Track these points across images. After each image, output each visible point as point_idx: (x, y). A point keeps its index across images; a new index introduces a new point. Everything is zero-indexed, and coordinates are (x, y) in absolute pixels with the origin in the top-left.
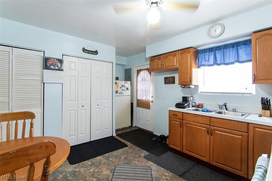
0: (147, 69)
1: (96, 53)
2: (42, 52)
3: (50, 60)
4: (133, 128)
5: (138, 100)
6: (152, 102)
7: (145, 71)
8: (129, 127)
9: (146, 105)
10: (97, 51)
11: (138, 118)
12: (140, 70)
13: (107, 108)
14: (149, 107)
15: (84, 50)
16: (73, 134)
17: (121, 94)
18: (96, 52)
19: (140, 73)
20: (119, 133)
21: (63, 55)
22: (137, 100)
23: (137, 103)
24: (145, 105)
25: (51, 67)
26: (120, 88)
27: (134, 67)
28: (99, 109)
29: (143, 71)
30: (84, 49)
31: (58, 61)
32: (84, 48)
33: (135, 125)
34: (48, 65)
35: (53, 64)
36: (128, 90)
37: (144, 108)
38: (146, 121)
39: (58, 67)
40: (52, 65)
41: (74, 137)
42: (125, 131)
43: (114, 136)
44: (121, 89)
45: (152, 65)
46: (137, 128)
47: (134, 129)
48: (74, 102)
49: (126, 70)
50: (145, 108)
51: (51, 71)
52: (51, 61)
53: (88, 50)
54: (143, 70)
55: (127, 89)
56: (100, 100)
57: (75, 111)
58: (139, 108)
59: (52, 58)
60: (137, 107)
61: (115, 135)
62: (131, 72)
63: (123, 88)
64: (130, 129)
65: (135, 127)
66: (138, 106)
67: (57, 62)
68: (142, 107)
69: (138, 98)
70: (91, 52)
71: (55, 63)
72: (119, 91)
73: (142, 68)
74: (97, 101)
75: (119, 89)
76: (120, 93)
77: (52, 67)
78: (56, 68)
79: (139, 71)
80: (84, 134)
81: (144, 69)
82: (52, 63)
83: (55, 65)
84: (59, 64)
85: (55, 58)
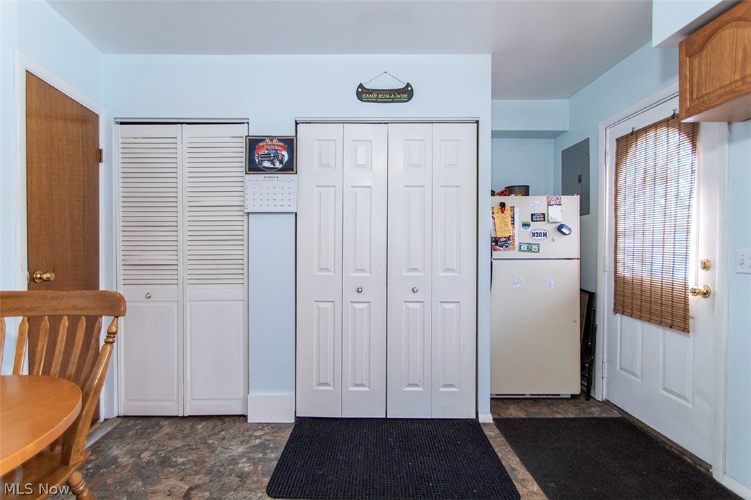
0: (671, 121)
1: (406, 93)
2: (243, 123)
3: (261, 144)
4: (594, 409)
5: (619, 282)
6: (706, 294)
7: (662, 132)
8: (573, 396)
9: (667, 309)
10: (408, 85)
11: (621, 368)
12: (632, 134)
13: (453, 306)
14: (686, 318)
15: (363, 93)
16: (330, 381)
17: (529, 250)
18: (404, 93)
19: (632, 151)
20: (514, 416)
21: (297, 124)
22: (615, 281)
23: (615, 294)
24: (656, 307)
25: (264, 164)
26: (524, 225)
27: (602, 128)
28: (420, 304)
29: (651, 134)
30: (360, 90)
31: (282, 144)
32: (361, 86)
33: (605, 397)
34: (257, 160)
35: (270, 154)
36: (565, 234)
37: (650, 321)
38: (666, 389)
39: (281, 162)
40: (267, 157)
41: (331, 388)
42: (545, 412)
43: (481, 420)
44: (530, 230)
45: (695, 80)
46: (616, 414)
47: (596, 412)
48: (332, 274)
49: (567, 154)
50: (660, 323)
51: (265, 177)
52: (263, 146)
53: (374, 90)
54: (645, 130)
55: (560, 228)
56: (424, 273)
57: (334, 305)
58: (624, 317)
59: (268, 137)
60: (616, 311)
61: (486, 417)
62: (588, 154)
63: (537, 226)
64: (573, 408)
65: (607, 403)
66: (621, 307)
67: (280, 148)
68: (640, 318)
69: (620, 273)
70: (388, 96)
71: (274, 151)
72: (516, 238)
73: (639, 123)
74: (410, 274)
75: (516, 232)
76: (524, 247)
77: (267, 164)
78: (278, 165)
79: (624, 144)
80: (362, 385)
81: (656, 126)
82: (266, 152)
83: (274, 157)
84: (285, 153)
85: (275, 137)
